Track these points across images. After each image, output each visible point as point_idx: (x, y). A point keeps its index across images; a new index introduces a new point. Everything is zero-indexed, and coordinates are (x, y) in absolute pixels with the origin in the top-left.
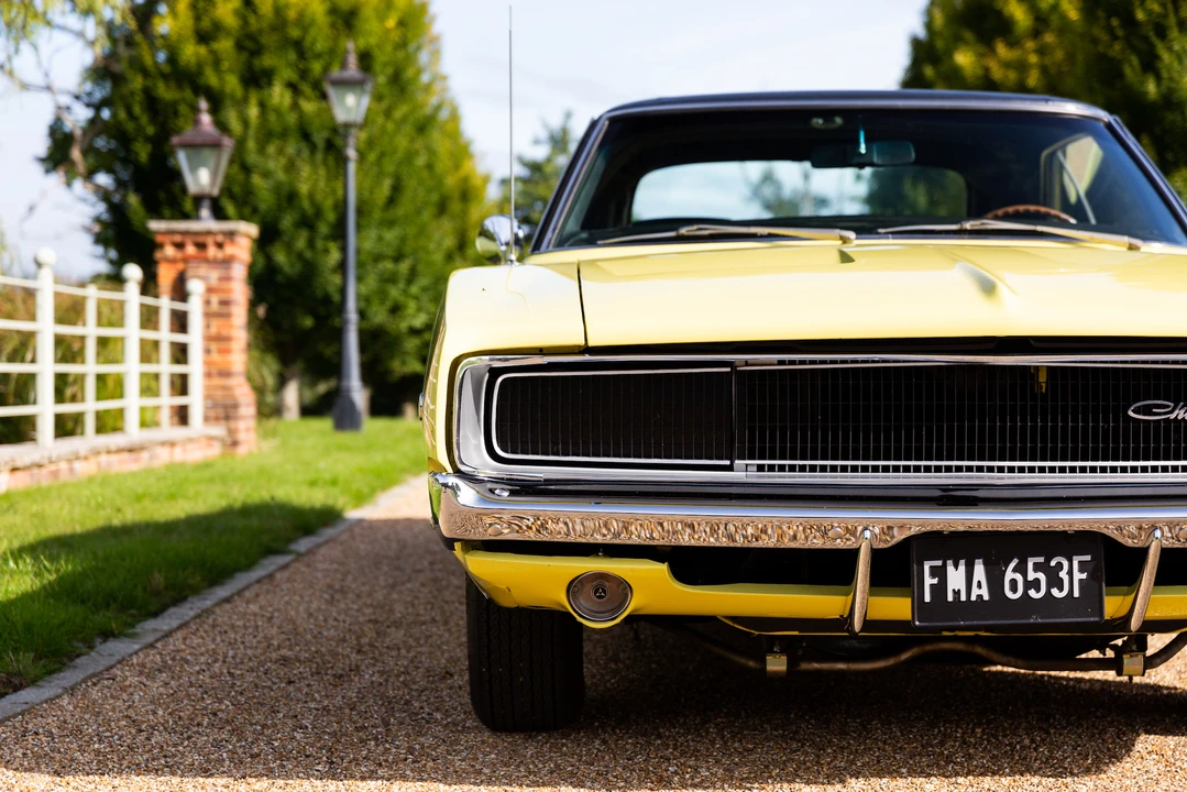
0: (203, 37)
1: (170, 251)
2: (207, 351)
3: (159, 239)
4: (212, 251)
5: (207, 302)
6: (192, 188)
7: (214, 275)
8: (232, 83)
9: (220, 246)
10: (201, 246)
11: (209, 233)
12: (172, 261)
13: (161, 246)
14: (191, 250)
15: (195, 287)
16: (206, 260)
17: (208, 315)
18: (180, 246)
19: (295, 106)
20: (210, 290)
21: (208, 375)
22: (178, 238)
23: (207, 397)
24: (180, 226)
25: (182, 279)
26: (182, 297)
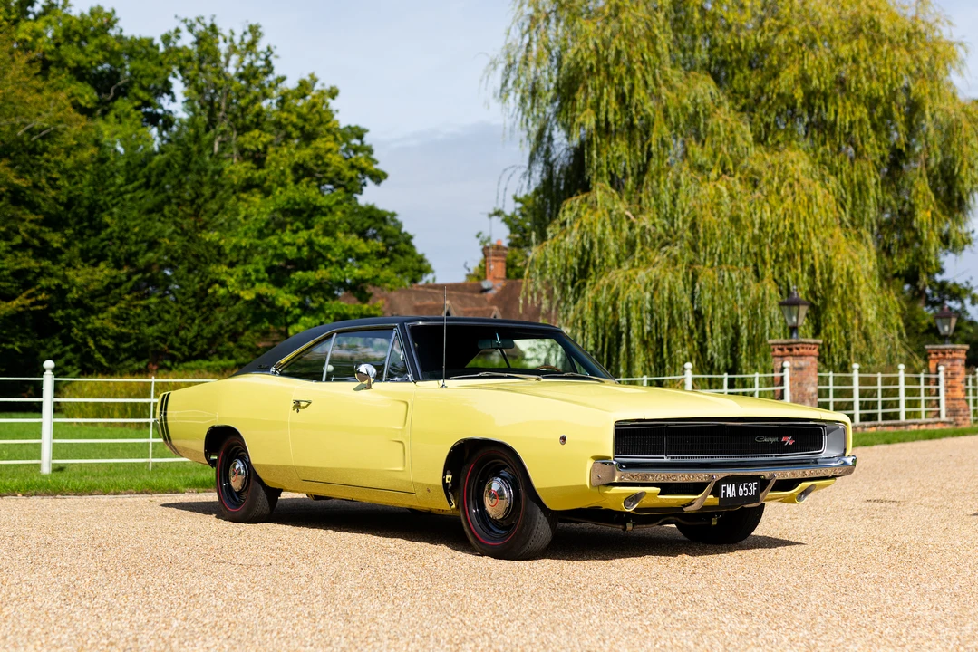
1: (933, 356)
2: (947, 391)
3: (929, 351)
4: (948, 356)
5: (946, 374)
6: (942, 333)
7: (949, 364)
9: (951, 353)
10: (944, 354)
11: (946, 349)
12: (934, 359)
13: (930, 354)
14: (940, 355)
15: (941, 368)
16: (946, 359)
17: (947, 378)
18: (937, 354)
20: (947, 369)
21: (947, 400)
22: (936, 351)
23: (947, 408)
24: (937, 347)
25: (937, 366)
26: (937, 372)
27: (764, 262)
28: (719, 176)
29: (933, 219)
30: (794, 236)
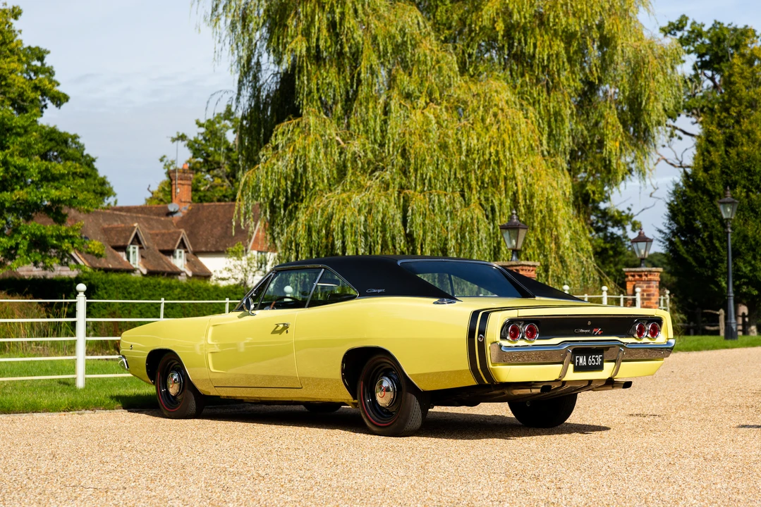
0: (706, 169)
1: (630, 278)
3: (626, 274)
4: (644, 278)
5: (643, 295)
6: (638, 256)
7: (645, 286)
8: (720, 188)
9: (646, 276)
10: (640, 276)
11: (643, 271)
12: (631, 281)
13: (627, 276)
14: (637, 277)
15: (638, 290)
16: (642, 281)
17: (643, 299)
18: (633, 276)
19: (748, 196)
20: (643, 291)
22: (632, 274)
24: (634, 269)
25: (634, 288)
26: (634, 293)
27: (470, 187)
28: (427, 104)
29: (621, 150)
30: (498, 163)
